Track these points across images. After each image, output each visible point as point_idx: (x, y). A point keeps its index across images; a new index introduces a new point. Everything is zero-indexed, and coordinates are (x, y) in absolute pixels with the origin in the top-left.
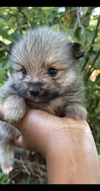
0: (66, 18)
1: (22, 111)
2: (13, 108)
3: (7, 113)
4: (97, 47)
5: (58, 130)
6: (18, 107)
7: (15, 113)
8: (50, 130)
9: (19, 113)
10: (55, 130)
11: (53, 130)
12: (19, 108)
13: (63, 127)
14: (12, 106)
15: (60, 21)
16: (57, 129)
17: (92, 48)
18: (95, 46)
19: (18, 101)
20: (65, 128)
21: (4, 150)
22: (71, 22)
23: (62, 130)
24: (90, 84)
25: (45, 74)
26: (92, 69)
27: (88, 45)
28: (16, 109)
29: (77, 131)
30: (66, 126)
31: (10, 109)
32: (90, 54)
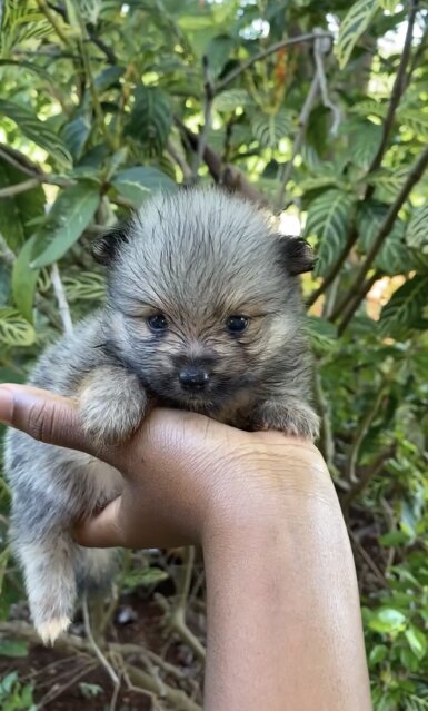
0: (271, 66)
1: (136, 406)
2: (112, 396)
3: (95, 411)
4: (391, 184)
5: (239, 458)
6: (127, 395)
7: (117, 410)
8: (217, 457)
9: (128, 411)
10: (232, 457)
11: (223, 458)
12: (130, 399)
13: (251, 450)
14: (109, 393)
15: (249, 78)
16: (238, 455)
17: (370, 190)
18: (381, 183)
19: (125, 381)
20: (257, 453)
21: (48, 554)
22: (289, 80)
23: (250, 457)
24: (362, 333)
25: (220, 332)
26: (371, 274)
27: (356, 176)
28: (122, 399)
29: (291, 462)
30: (262, 448)
31: (104, 399)
32: (365, 212)
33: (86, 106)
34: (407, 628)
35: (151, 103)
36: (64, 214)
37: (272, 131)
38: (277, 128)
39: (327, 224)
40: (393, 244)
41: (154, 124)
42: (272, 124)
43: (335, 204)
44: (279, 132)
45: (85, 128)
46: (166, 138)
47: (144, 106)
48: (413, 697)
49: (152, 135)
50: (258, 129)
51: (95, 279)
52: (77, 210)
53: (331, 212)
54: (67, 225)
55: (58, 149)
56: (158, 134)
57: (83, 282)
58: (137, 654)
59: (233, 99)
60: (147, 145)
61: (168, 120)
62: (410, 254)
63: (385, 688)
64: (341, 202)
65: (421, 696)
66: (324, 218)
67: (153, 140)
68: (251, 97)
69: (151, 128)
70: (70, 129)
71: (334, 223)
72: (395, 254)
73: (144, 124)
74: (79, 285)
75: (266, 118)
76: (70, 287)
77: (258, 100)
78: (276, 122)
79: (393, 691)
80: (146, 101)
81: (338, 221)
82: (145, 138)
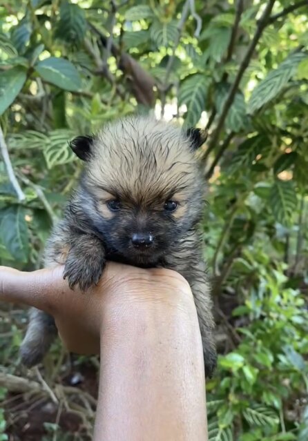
32: (220, 90)
33: (28, 18)
34: (245, 365)
35: (72, 15)
36: (4, 87)
37: (165, 35)
38: (168, 33)
39: (193, 98)
40: (238, 112)
41: (74, 29)
42: (165, 30)
43: (199, 84)
44: (170, 36)
45: (27, 33)
46: (83, 39)
47: (67, 17)
48: (249, 410)
49: (73, 37)
50: (155, 33)
51: (34, 135)
52: (11, 85)
53: (196, 90)
54: (5, 94)
55: (7, 46)
56: (77, 36)
57: (28, 137)
58: (76, 394)
59: (138, 12)
60: (69, 45)
61: (84, 27)
62: (249, 119)
63: (230, 404)
64: (203, 84)
65: (254, 409)
66: (191, 94)
67: (74, 40)
68: (151, 11)
69: (73, 32)
70: (18, 33)
71: (197, 98)
72: (239, 119)
73: (68, 30)
74: (25, 139)
75: (161, 25)
76: (19, 141)
77: (157, 13)
78: (168, 28)
79: (235, 406)
80: (68, 13)
81: (201, 97)
82: (68, 39)
